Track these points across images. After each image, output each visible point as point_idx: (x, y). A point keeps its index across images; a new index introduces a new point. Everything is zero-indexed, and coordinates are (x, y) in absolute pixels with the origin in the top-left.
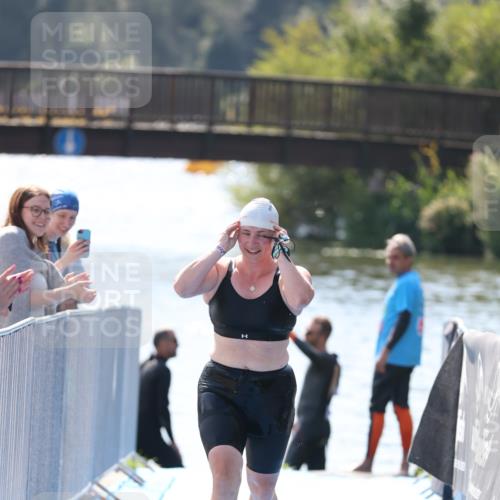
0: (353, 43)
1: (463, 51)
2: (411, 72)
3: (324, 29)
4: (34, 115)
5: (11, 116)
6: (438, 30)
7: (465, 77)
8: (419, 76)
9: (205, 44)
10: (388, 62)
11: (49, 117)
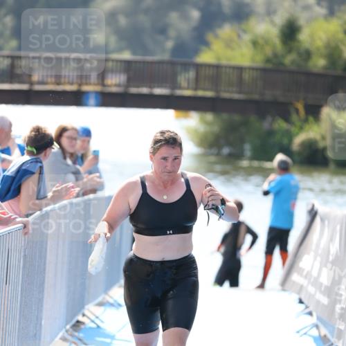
0: (255, 43)
1: (318, 49)
2: (288, 60)
3: (239, 36)
4: (72, 84)
5: (58, 84)
6: (304, 36)
7: (319, 63)
8: (293, 62)
9: (170, 44)
10: (275, 55)
11: (80, 85)
